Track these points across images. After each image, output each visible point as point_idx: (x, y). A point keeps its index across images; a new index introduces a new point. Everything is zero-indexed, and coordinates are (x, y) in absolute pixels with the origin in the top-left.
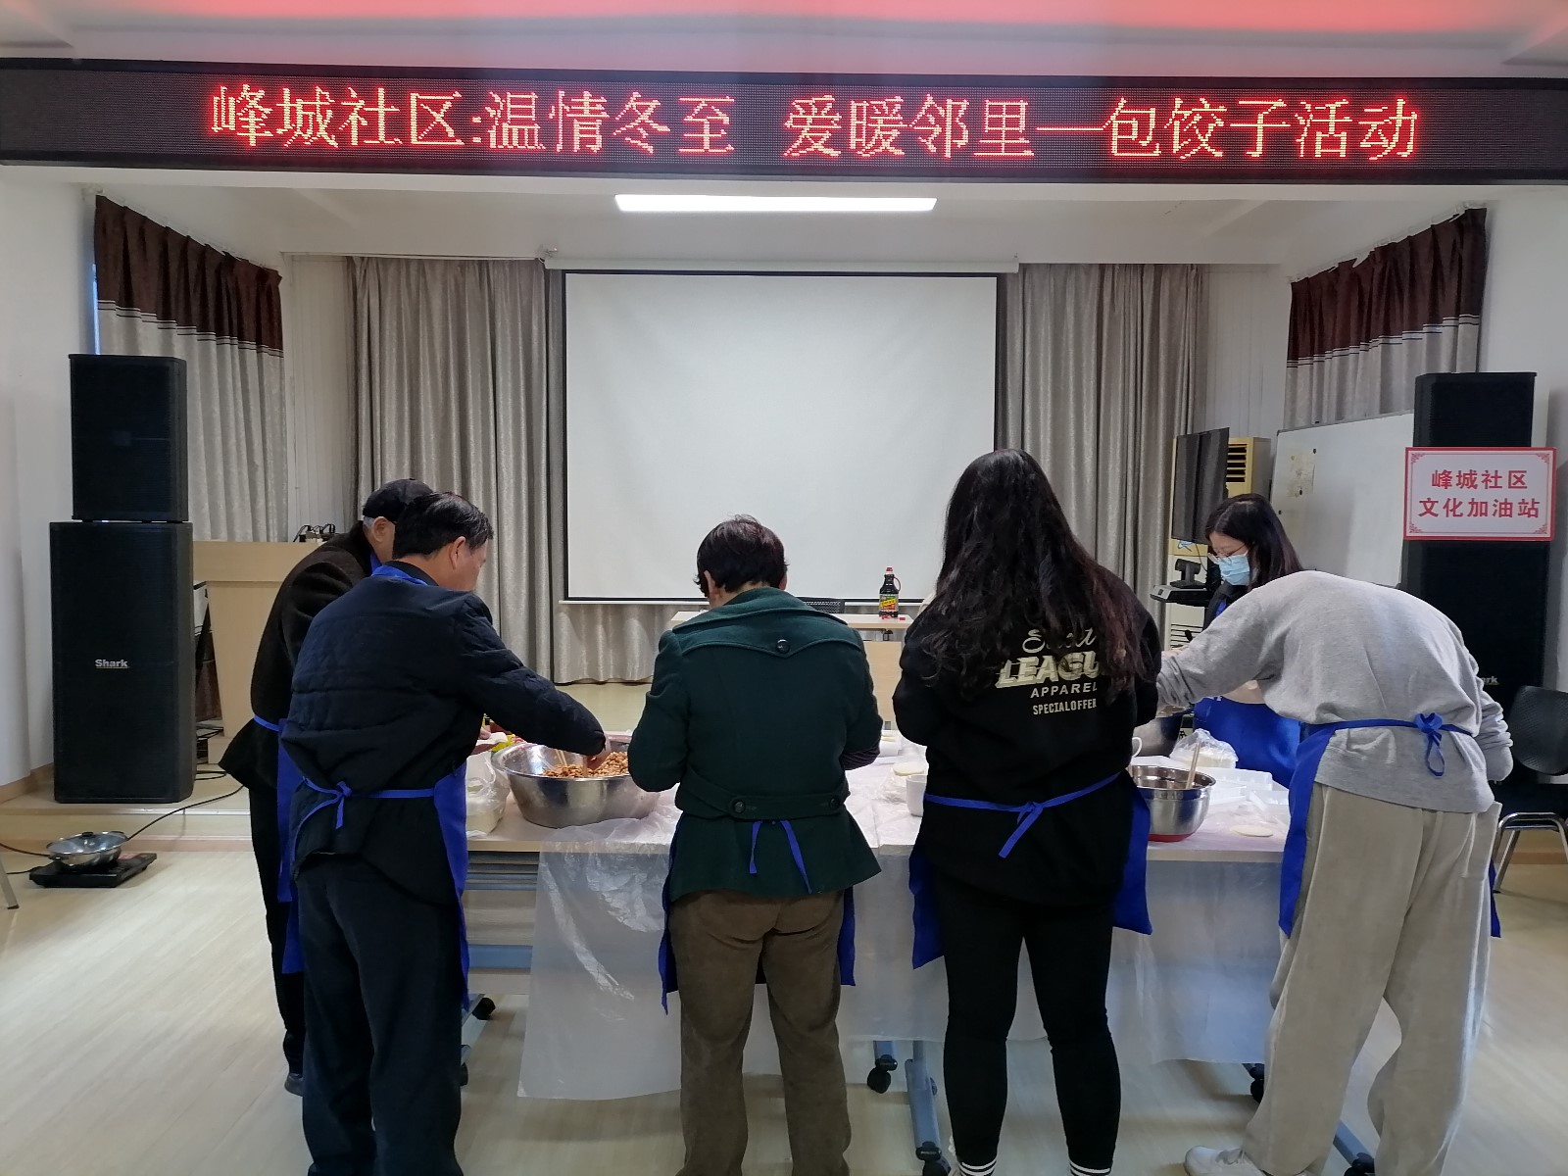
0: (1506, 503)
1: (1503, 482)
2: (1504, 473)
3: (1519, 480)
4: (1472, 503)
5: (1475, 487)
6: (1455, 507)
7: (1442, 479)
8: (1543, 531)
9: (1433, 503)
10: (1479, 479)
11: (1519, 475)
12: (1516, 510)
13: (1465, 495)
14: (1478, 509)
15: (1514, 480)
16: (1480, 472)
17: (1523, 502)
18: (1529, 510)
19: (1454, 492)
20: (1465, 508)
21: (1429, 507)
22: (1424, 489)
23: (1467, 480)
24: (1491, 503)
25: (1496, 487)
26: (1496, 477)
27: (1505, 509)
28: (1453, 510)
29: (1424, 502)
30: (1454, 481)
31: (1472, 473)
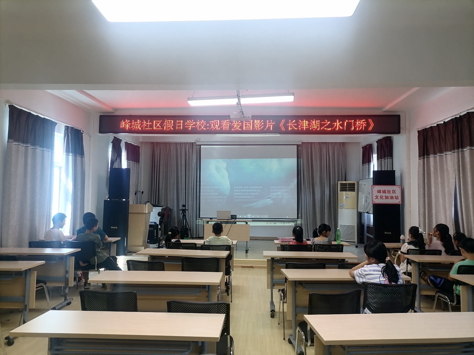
0: (392, 196)
3: (394, 192)
4: (385, 196)
5: (386, 193)
6: (382, 197)
7: (379, 192)
8: (400, 202)
9: (378, 196)
10: (387, 192)
12: (394, 198)
13: (384, 195)
14: (387, 198)
15: (393, 192)
16: (387, 190)
17: (395, 196)
18: (397, 198)
19: (382, 194)
20: (384, 198)
21: (377, 198)
22: (375, 193)
23: (384, 192)
24: (389, 197)
25: (390, 193)
26: (390, 191)
27: (392, 198)
28: (382, 198)
29: (376, 196)
30: (382, 192)
31: (385, 190)
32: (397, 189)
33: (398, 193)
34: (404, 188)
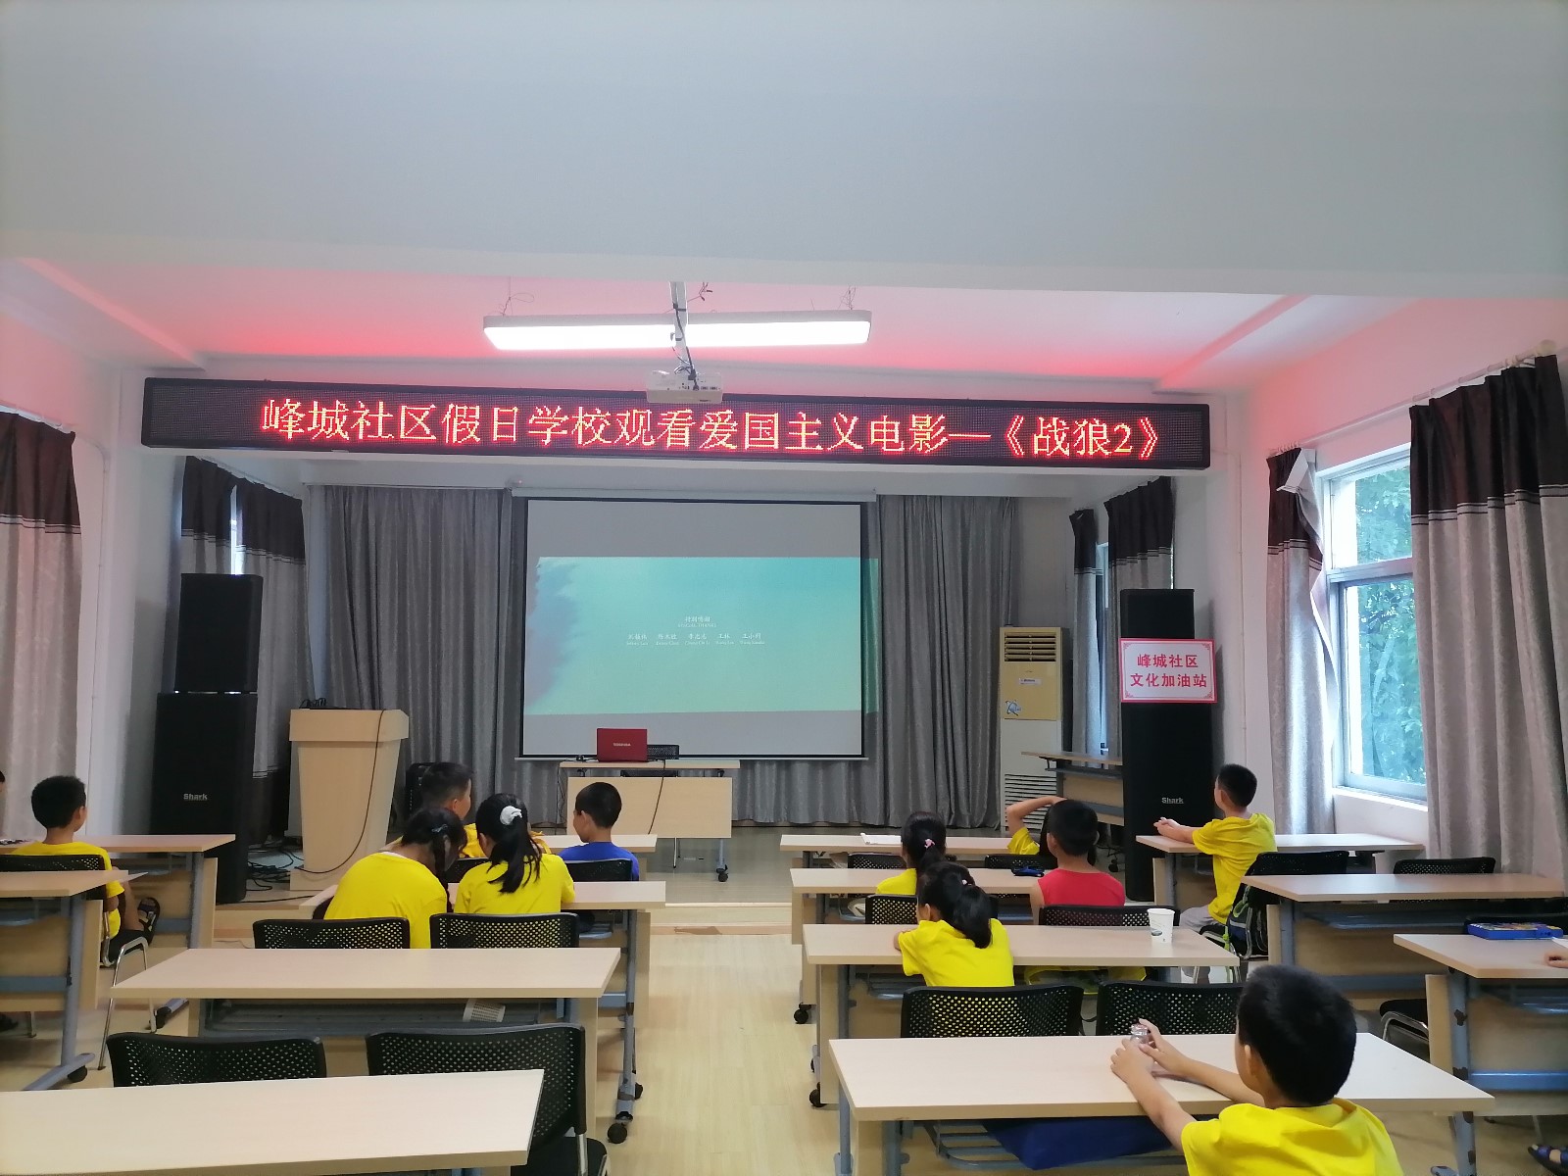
0: (1185, 677)
1: (1183, 663)
2: (1183, 656)
3: (1193, 661)
4: (1164, 677)
5: (1166, 666)
7: (1144, 661)
8: (1209, 696)
9: (1139, 677)
10: (1168, 660)
11: (1192, 658)
12: (1192, 682)
13: (1159, 671)
14: (1168, 681)
15: (1189, 661)
16: (1168, 655)
17: (1196, 676)
18: (1200, 682)
19: (1152, 669)
20: (1160, 681)
21: (1137, 680)
22: (1132, 667)
23: (1160, 661)
24: (1176, 677)
25: (1178, 666)
26: (1178, 659)
27: (1185, 682)
28: (1153, 682)
30: (1152, 662)
31: (1163, 656)
32: (1198, 650)
33: (1205, 668)
34: (1221, 649)
